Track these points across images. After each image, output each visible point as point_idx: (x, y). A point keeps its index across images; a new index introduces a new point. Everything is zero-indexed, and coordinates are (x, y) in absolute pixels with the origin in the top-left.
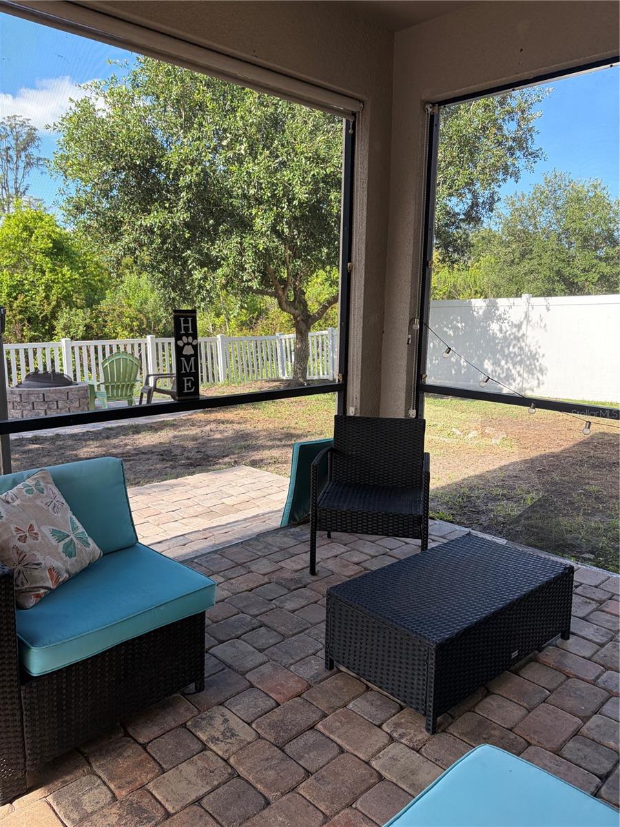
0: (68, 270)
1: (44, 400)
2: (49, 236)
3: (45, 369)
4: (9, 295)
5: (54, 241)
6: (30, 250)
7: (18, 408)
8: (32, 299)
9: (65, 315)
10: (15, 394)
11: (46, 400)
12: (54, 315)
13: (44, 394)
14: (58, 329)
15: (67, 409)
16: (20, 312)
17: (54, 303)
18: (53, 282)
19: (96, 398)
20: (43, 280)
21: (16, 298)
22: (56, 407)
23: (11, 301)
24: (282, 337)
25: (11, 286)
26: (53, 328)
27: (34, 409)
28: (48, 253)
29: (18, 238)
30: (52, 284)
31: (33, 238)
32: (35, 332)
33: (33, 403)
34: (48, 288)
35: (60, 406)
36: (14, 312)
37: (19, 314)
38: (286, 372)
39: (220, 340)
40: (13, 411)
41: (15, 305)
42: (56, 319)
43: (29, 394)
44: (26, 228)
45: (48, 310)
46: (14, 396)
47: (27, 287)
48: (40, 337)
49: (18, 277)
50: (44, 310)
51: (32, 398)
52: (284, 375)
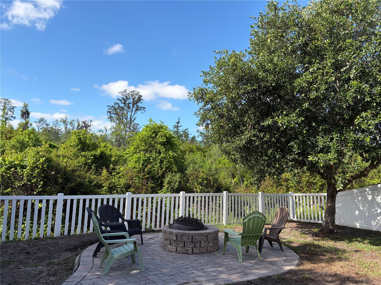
0: (171, 152)
1: (192, 241)
2: (165, 136)
3: (189, 215)
4: (143, 164)
5: (167, 138)
6: (155, 142)
7: (174, 244)
8: (153, 167)
9: (169, 176)
10: (172, 234)
11: (194, 240)
12: (163, 176)
13: (192, 236)
14: (165, 184)
15: (206, 248)
17: (164, 169)
18: (164, 158)
19: (228, 241)
20: (160, 158)
21: (146, 166)
22: (199, 247)
23: (143, 168)
24: (293, 195)
25: (144, 160)
26: (162, 182)
27: (184, 247)
28: (163, 144)
29: (151, 137)
30: (163, 160)
31: (157, 137)
32: (153, 184)
33: (185, 242)
34: (161, 162)
35: (202, 245)
36: (145, 173)
37: (147, 175)
39: (260, 195)
40: (169, 246)
41: (146, 170)
42: (164, 178)
43: (183, 235)
44: (154, 132)
45: (160, 172)
46: (172, 236)
47: (151, 161)
48: (156, 187)
49: (148, 155)
50: (159, 173)
51: (185, 238)
52: (294, 218)
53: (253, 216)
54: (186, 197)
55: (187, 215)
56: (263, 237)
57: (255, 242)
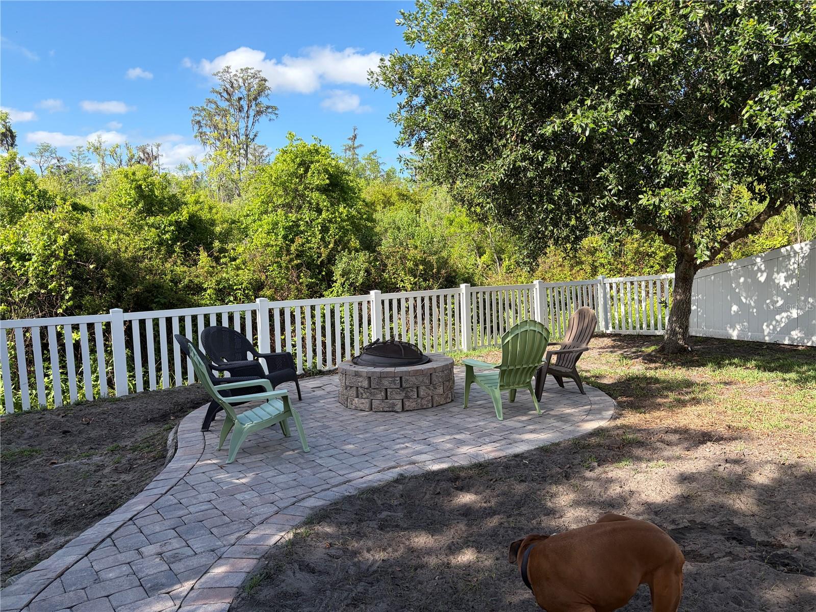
0: (345, 207)
1: (401, 386)
2: (326, 171)
3: (392, 336)
4: (285, 237)
5: (331, 177)
6: (306, 188)
7: (364, 396)
8: (308, 242)
9: (345, 259)
10: (361, 376)
11: (404, 385)
12: (331, 260)
13: (401, 378)
14: (337, 275)
15: (430, 398)
16: (298, 257)
17: (331, 245)
18: (330, 221)
19: (473, 382)
20: (320, 220)
21: (292, 241)
22: (416, 397)
23: (287, 244)
25: (286, 228)
26: (330, 274)
27: (387, 398)
28: (323, 190)
29: (294, 174)
30: (327, 225)
31: (309, 174)
32: (312, 278)
33: (386, 389)
34: (325, 230)
35: (422, 393)
36: (291, 256)
37: (296, 259)
38: (610, 325)
40: (356, 399)
41: (293, 248)
42: (334, 264)
43: (381, 376)
44: (302, 164)
45: (325, 253)
46: (361, 379)
47: (302, 228)
48: (317, 284)
49: (293, 216)
50: (321, 254)
51: (386, 383)
52: (607, 328)
53: (522, 330)
54: (383, 302)
55: (388, 338)
56: (544, 370)
57: (528, 380)
